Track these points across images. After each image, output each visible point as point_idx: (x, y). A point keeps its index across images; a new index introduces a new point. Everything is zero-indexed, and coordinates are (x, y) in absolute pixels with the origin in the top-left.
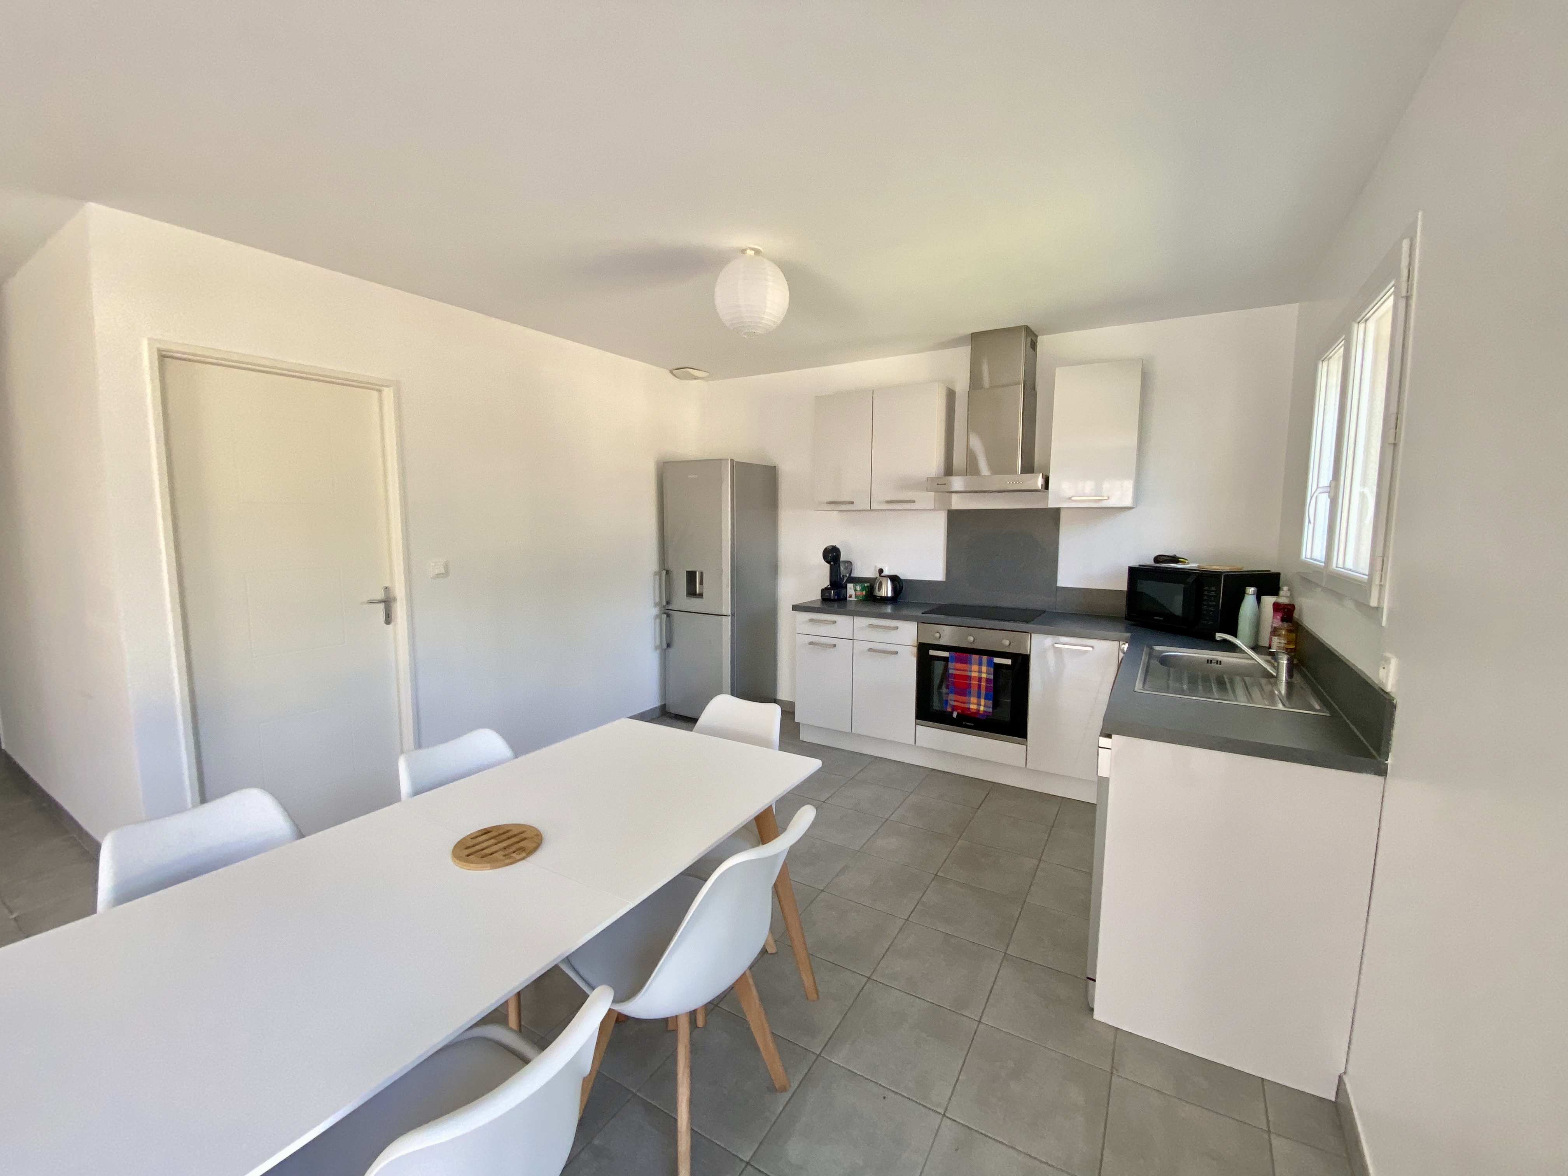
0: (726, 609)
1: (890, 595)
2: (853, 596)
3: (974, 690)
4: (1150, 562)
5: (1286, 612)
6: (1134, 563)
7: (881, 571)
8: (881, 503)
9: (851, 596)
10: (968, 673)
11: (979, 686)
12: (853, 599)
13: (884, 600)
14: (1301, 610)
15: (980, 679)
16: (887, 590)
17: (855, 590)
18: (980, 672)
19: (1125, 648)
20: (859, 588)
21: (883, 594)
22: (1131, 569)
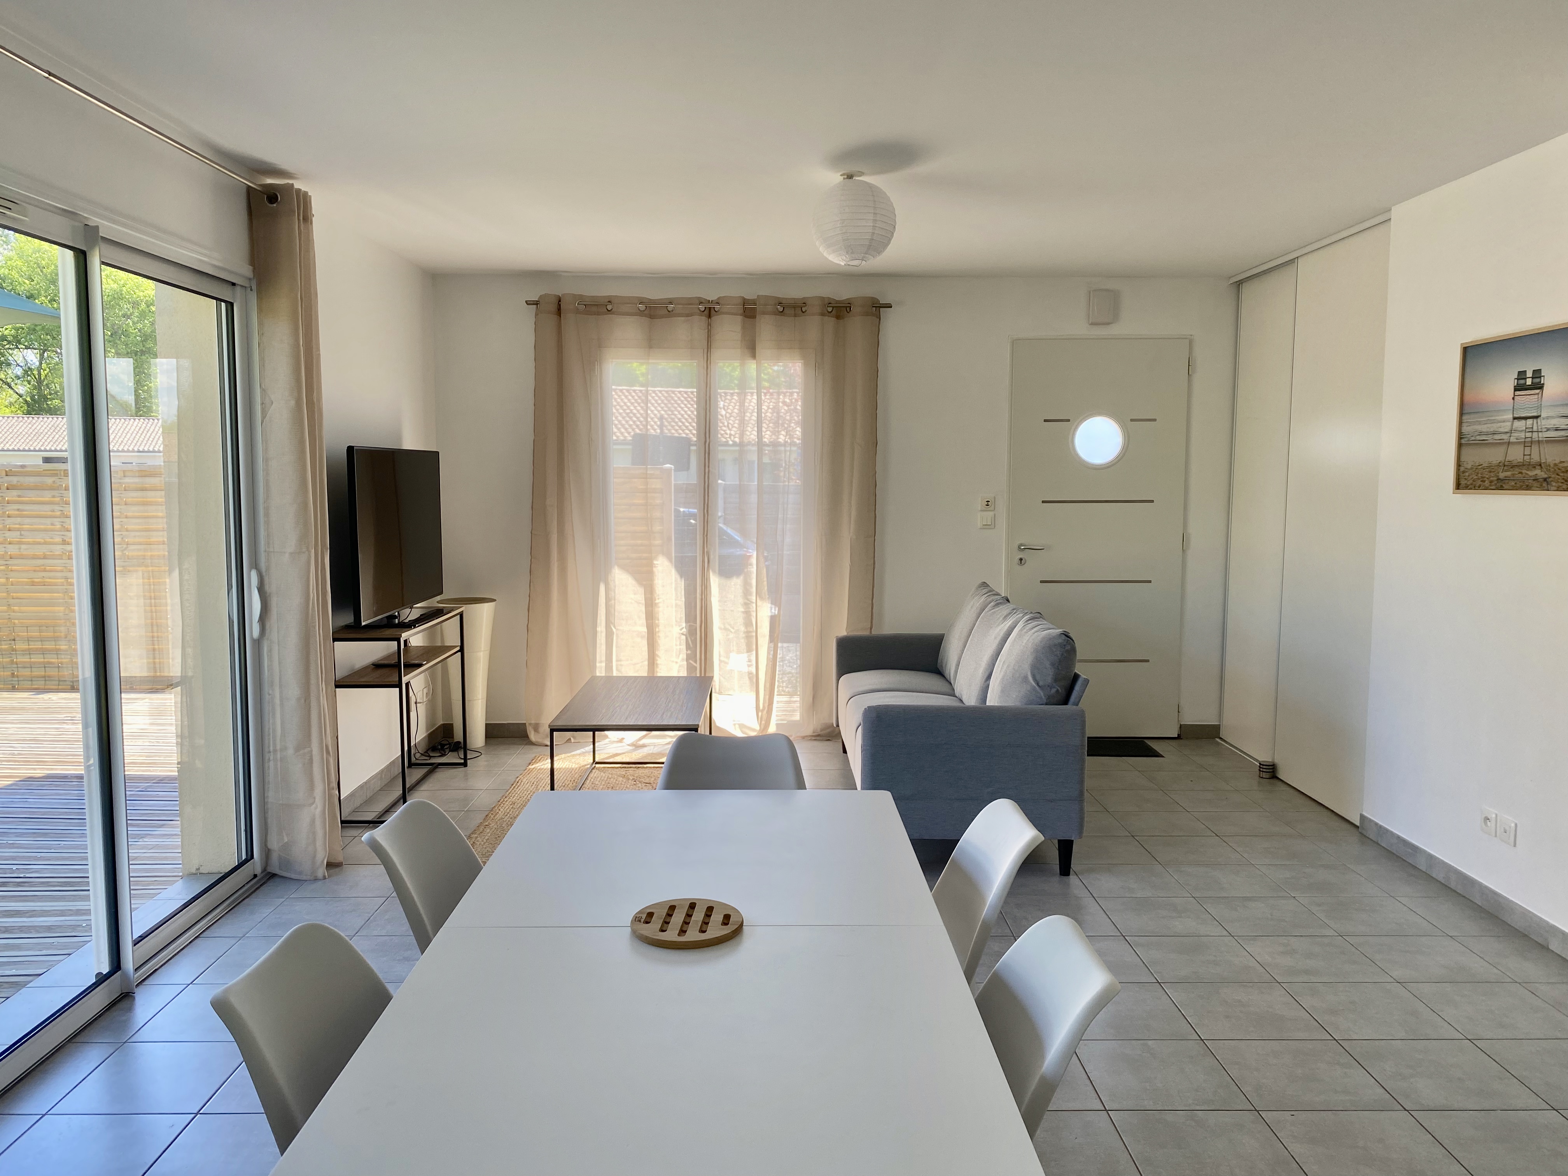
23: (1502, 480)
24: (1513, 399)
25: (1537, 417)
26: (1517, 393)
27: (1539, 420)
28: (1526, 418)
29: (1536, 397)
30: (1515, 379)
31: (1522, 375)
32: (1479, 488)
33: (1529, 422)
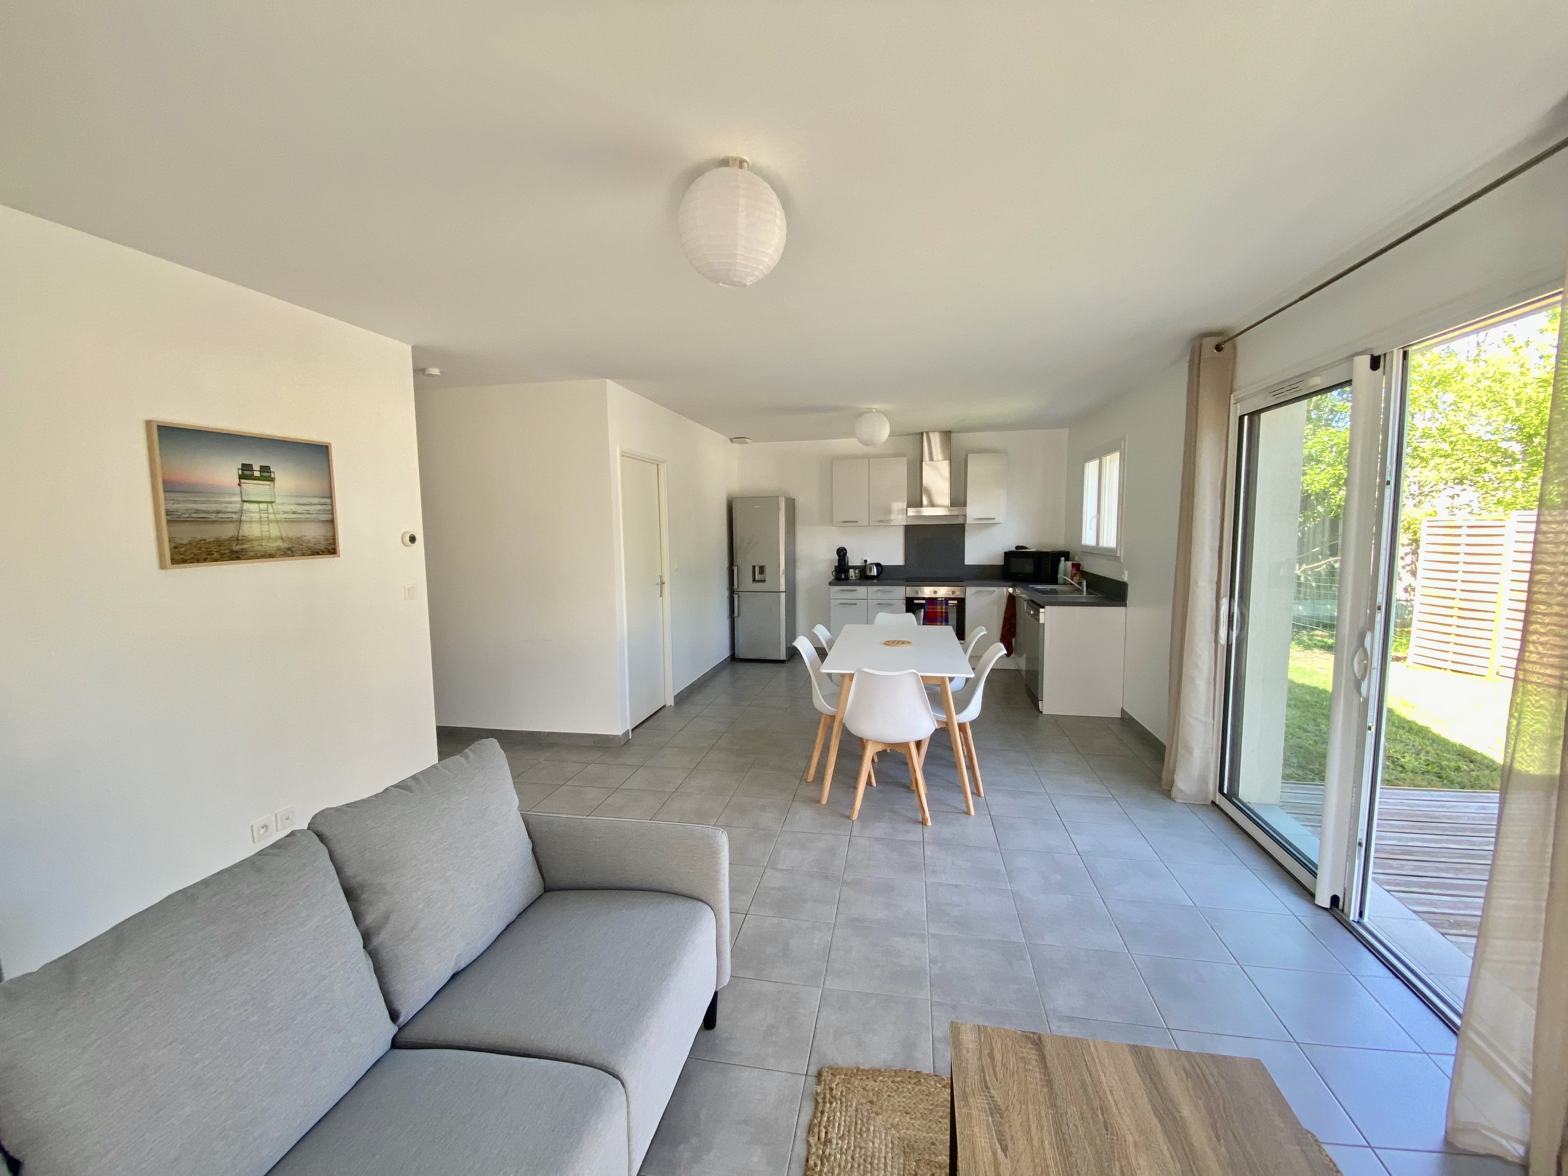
0: (783, 588)
1: (875, 574)
2: (854, 576)
3: (939, 618)
4: (1014, 549)
5: (1077, 566)
6: (1007, 550)
7: (866, 561)
8: (876, 521)
9: (852, 577)
10: (935, 610)
11: (942, 617)
12: (854, 578)
13: (873, 577)
14: (1083, 566)
15: (942, 612)
16: (874, 572)
17: (855, 573)
18: (942, 609)
19: (1011, 590)
20: (857, 571)
21: (872, 574)
22: (1005, 553)
23: (237, 552)
24: (239, 485)
25: (272, 502)
26: (243, 481)
27: (273, 504)
28: (259, 502)
29: (268, 487)
30: (239, 469)
31: (246, 467)
32: (205, 560)
33: (263, 506)
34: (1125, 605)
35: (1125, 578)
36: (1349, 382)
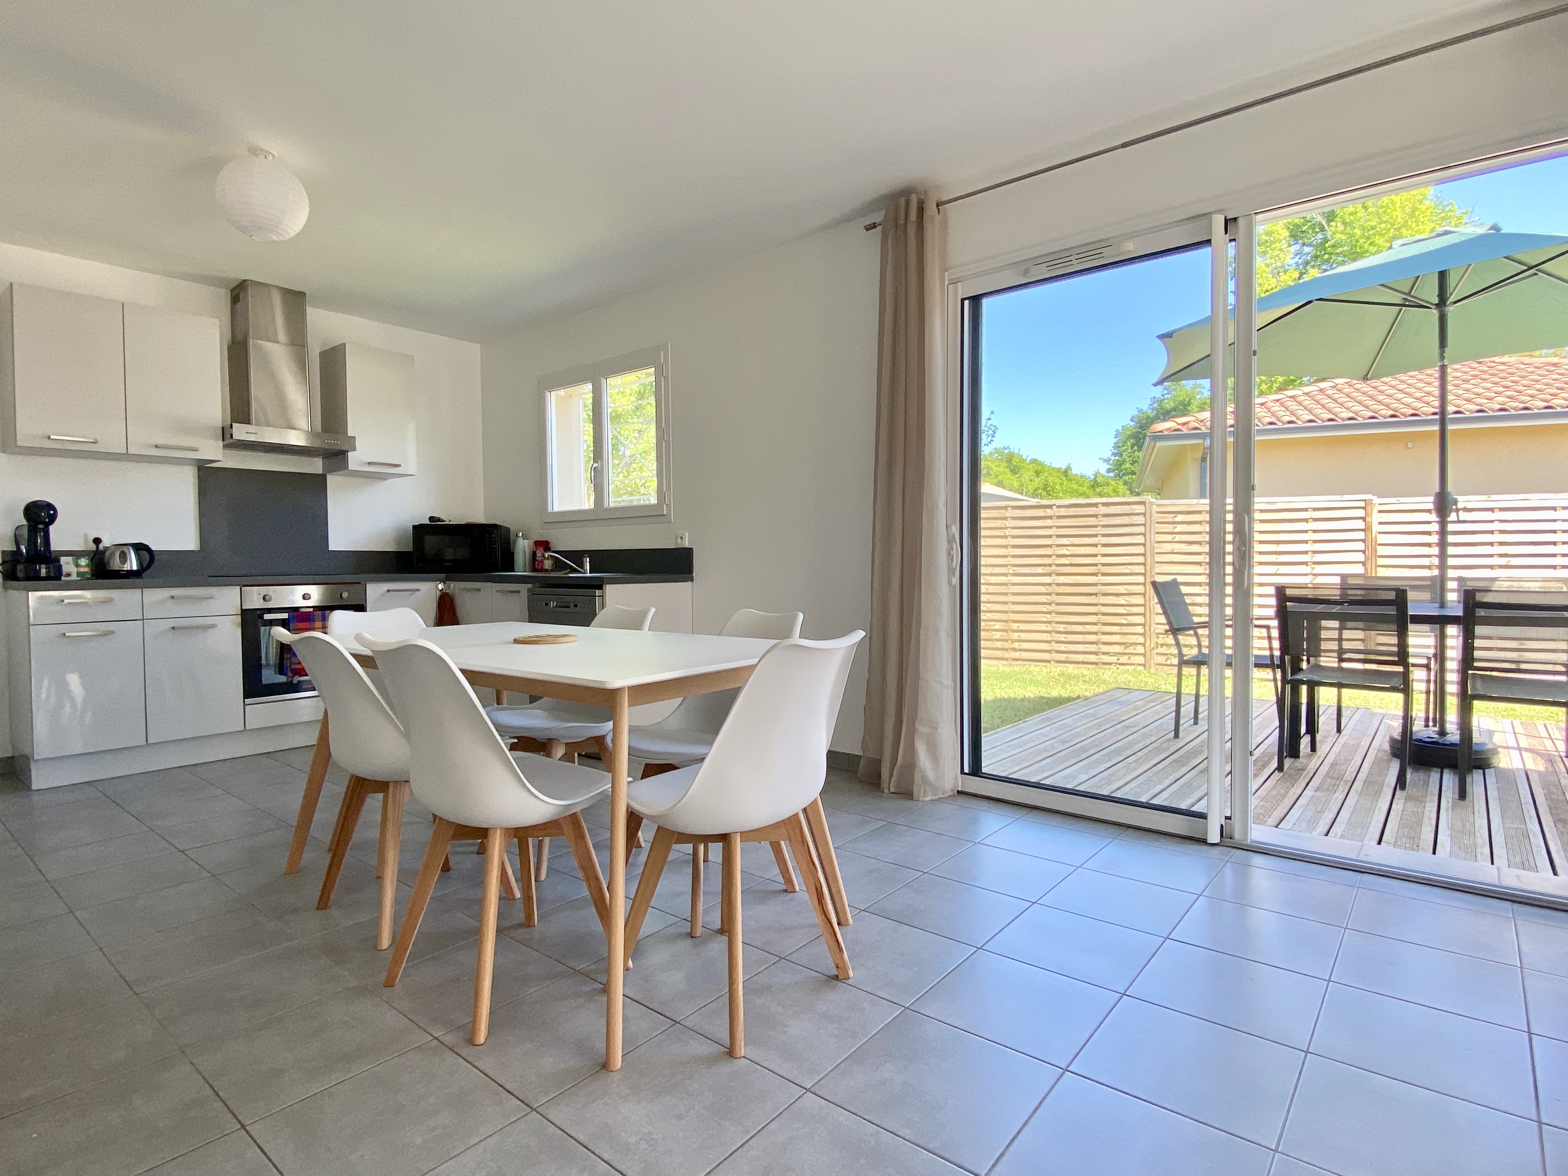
1: (135, 566)
2: (74, 574)
4: (426, 521)
8: (144, 446)
9: (66, 571)
12: (73, 577)
16: (133, 564)
17: (74, 564)
19: (440, 586)
20: (83, 562)
21: (127, 567)
22: (415, 527)
34: (692, 580)
35: (687, 544)
36: (1208, 242)
